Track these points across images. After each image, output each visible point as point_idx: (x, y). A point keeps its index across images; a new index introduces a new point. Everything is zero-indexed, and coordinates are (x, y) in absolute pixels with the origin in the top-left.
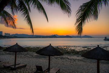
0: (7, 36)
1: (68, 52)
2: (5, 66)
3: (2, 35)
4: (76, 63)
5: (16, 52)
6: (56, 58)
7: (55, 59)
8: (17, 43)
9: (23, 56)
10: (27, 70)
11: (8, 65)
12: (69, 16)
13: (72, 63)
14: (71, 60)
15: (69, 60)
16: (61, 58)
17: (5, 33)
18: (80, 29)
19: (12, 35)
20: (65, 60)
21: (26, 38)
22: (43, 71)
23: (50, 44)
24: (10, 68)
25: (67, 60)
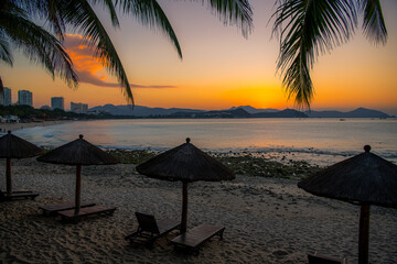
0: (77, 112)
1: (280, 171)
2: (44, 210)
3: (63, 111)
4: (296, 210)
5: (79, 166)
6: (227, 190)
7: (224, 194)
8: (81, 136)
9: (115, 178)
10: (111, 227)
11: (53, 206)
12: (244, 34)
13: (281, 211)
14: (281, 198)
15: (274, 200)
16: (247, 191)
17: (72, 103)
18: (302, 81)
19: (95, 110)
20: (258, 198)
21: (141, 118)
22: (162, 231)
23: (188, 140)
24: (59, 218)
25: (266, 197)
